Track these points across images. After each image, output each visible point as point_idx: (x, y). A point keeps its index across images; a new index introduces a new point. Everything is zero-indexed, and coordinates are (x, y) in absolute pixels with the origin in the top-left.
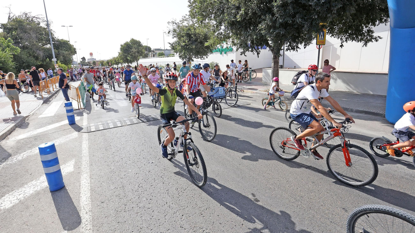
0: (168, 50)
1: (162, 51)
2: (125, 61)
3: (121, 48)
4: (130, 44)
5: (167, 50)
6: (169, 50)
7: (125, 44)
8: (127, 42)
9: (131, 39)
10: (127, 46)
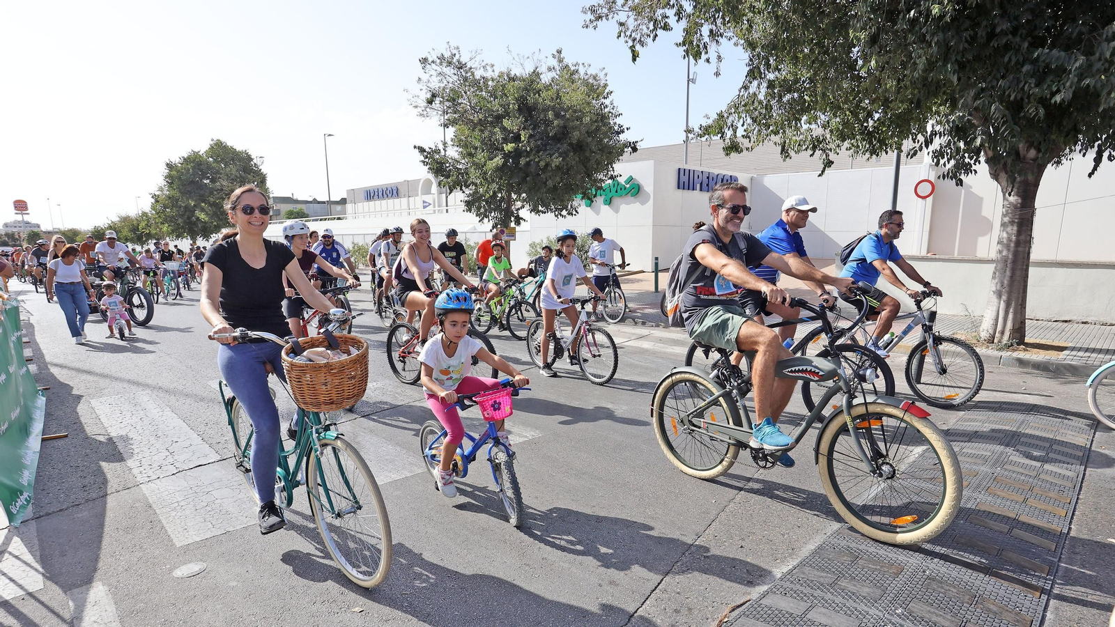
0: (319, 202)
1: (299, 207)
2: (182, 227)
3: (169, 177)
4: (208, 163)
5: (315, 201)
6: (324, 203)
7: (186, 160)
8: (196, 154)
9: (212, 143)
10: (193, 168)
